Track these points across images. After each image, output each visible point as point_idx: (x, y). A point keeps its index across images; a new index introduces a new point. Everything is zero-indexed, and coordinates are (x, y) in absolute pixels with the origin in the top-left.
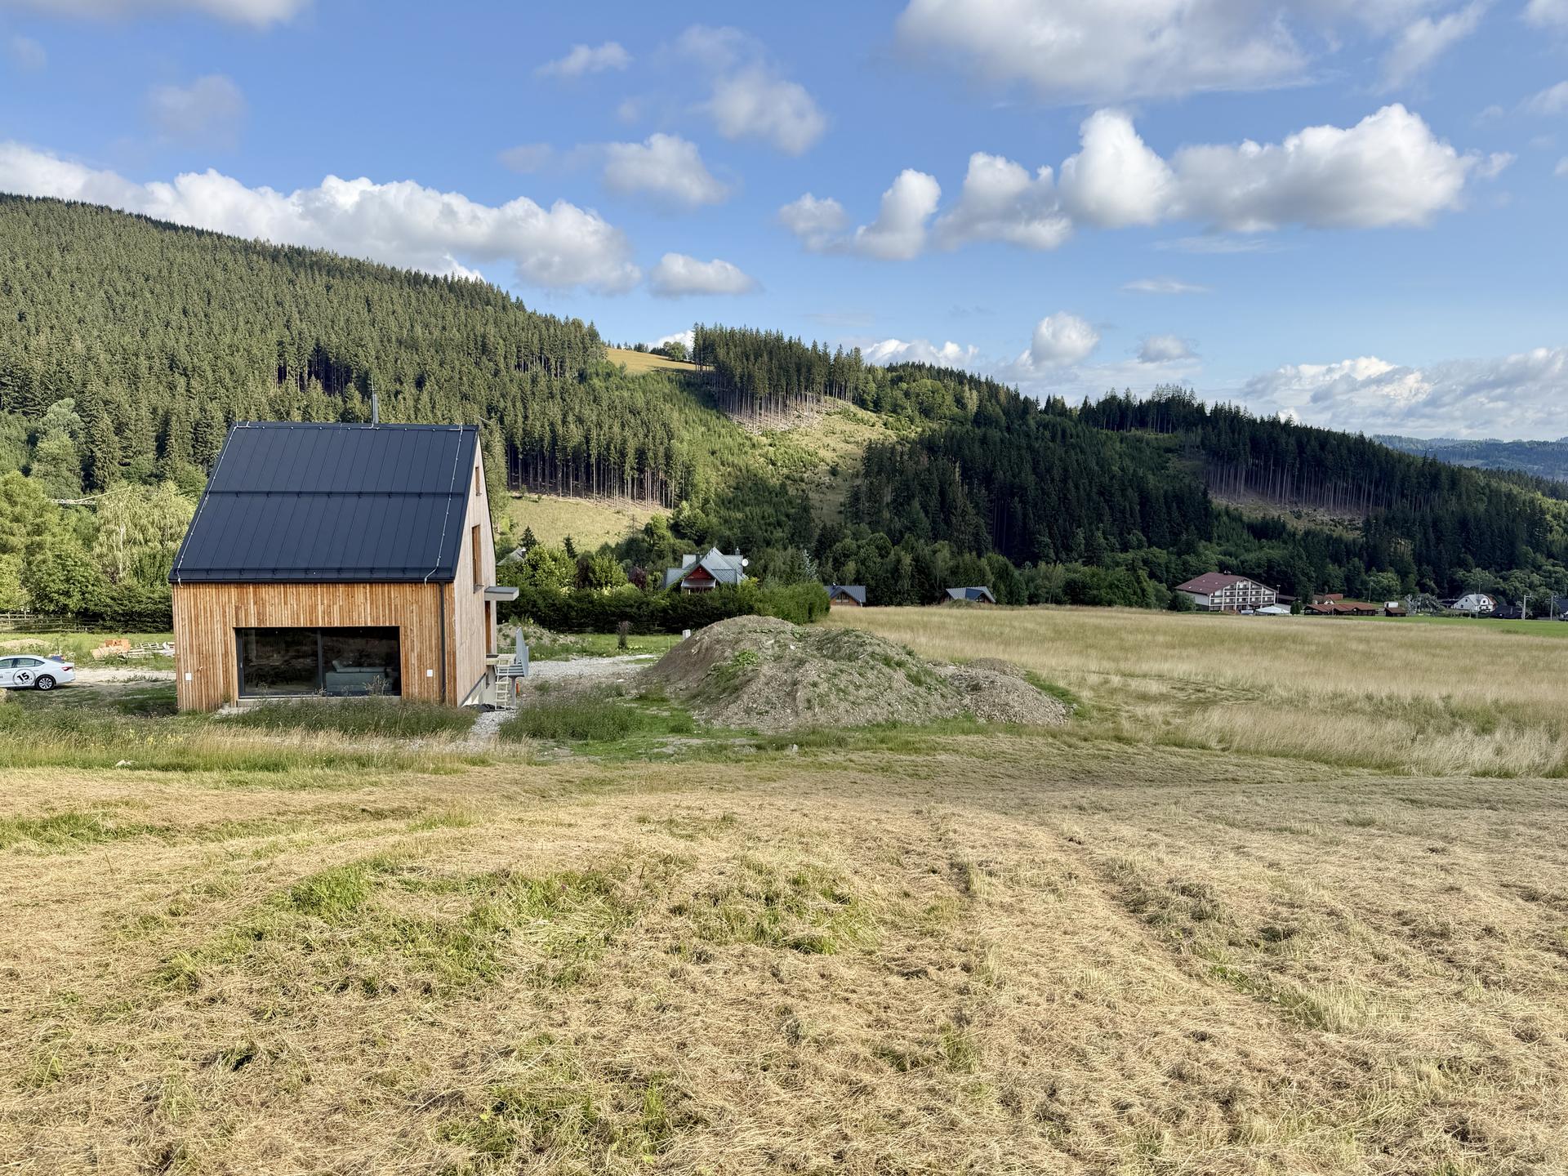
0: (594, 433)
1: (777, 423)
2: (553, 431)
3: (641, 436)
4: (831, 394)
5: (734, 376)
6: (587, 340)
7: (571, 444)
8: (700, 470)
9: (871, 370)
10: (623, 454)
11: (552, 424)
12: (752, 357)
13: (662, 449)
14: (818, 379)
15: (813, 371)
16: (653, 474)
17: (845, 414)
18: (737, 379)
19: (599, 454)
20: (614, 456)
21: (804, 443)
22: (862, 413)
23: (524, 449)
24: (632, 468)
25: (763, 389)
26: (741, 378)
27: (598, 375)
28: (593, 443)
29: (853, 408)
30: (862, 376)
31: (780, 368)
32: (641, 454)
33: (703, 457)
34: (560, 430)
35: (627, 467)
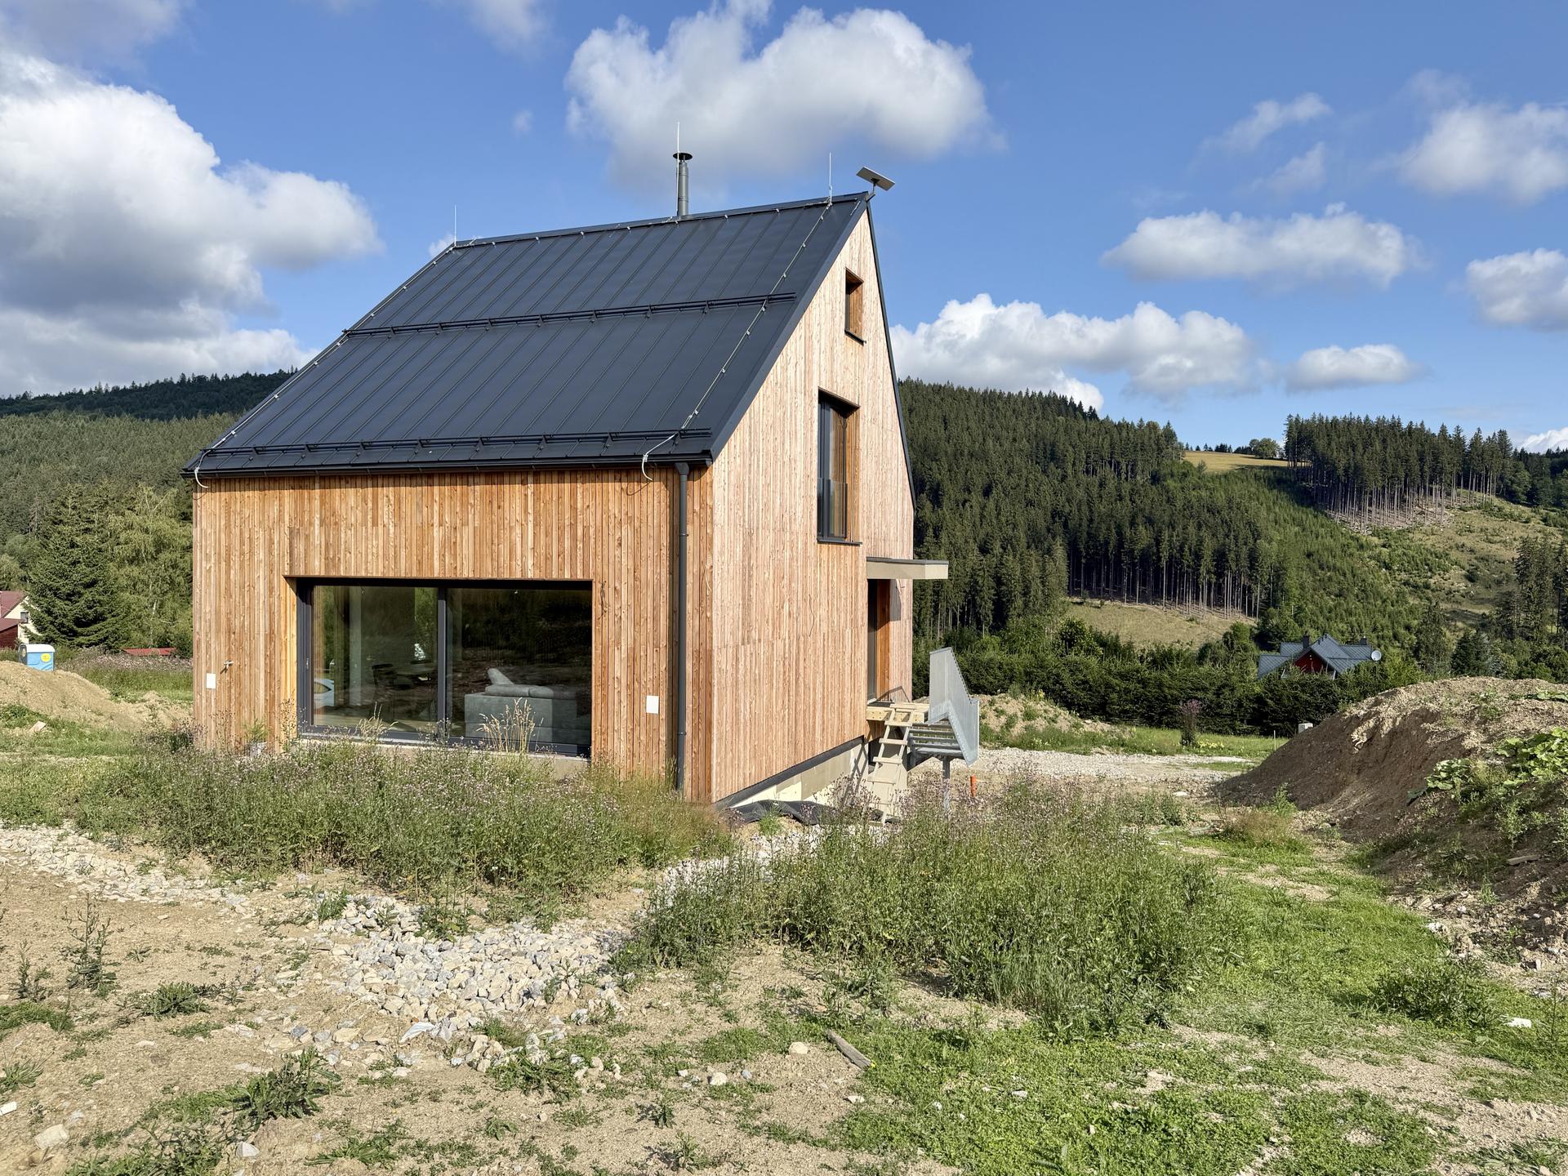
0: (1166, 535)
1: (1394, 521)
2: (1120, 534)
3: (1220, 536)
4: (1466, 487)
5: (1336, 469)
6: (1163, 441)
7: (1139, 547)
8: (1293, 572)
9: (1523, 456)
10: (1198, 556)
11: (1119, 527)
12: (1360, 447)
13: (1245, 550)
14: (1448, 468)
15: (1441, 458)
16: (1234, 579)
17: (1486, 509)
18: (1341, 472)
19: (1171, 556)
20: (1188, 559)
21: (1429, 543)
22: (1509, 507)
23: (1088, 553)
24: (1208, 572)
25: (1374, 482)
26: (1346, 471)
27: (1172, 476)
28: (1164, 545)
29: (1497, 502)
30: (1509, 463)
31: (1397, 456)
32: (1220, 557)
33: (1295, 560)
34: (1128, 532)
35: (1203, 570)
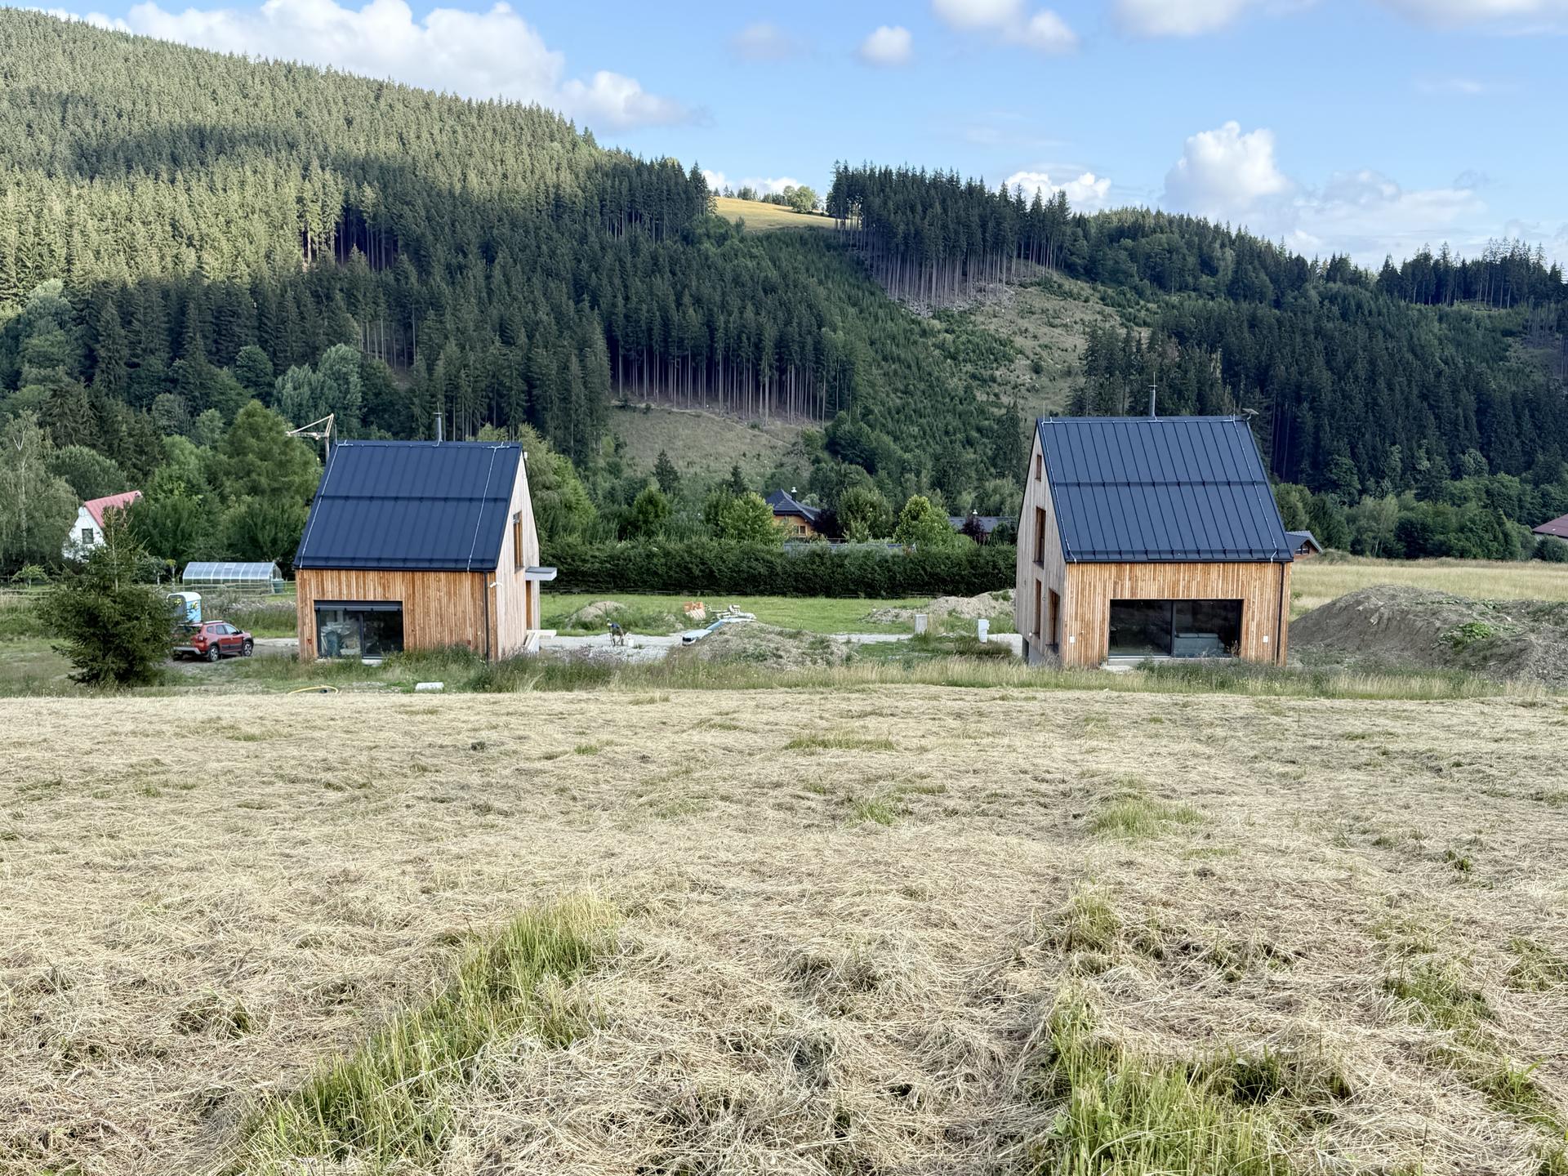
0: (719, 320)
1: (953, 299)
2: (664, 317)
3: (781, 323)
4: (1026, 258)
6: (691, 189)
7: (689, 335)
9: (1080, 222)
10: (758, 347)
11: (662, 308)
12: (919, 208)
13: (809, 340)
14: (1009, 236)
15: (1003, 225)
16: (798, 374)
18: (899, 238)
19: (727, 348)
20: (747, 351)
21: (992, 327)
23: (627, 342)
24: (771, 367)
26: (905, 236)
27: (708, 237)
28: (720, 334)
31: (959, 221)
32: (782, 347)
33: (862, 351)
35: (763, 364)
